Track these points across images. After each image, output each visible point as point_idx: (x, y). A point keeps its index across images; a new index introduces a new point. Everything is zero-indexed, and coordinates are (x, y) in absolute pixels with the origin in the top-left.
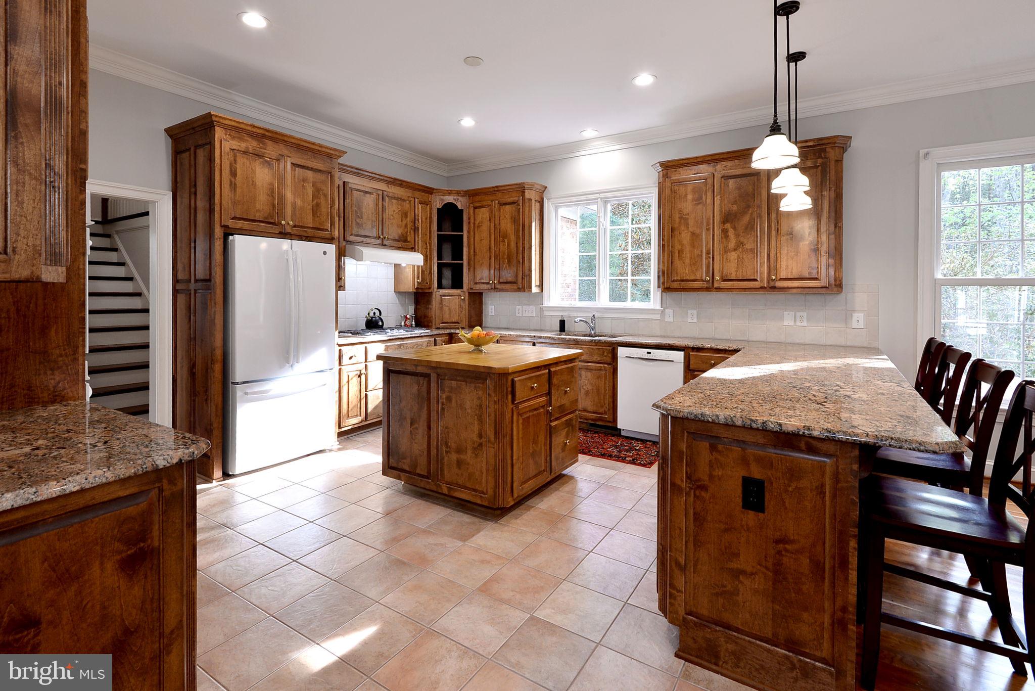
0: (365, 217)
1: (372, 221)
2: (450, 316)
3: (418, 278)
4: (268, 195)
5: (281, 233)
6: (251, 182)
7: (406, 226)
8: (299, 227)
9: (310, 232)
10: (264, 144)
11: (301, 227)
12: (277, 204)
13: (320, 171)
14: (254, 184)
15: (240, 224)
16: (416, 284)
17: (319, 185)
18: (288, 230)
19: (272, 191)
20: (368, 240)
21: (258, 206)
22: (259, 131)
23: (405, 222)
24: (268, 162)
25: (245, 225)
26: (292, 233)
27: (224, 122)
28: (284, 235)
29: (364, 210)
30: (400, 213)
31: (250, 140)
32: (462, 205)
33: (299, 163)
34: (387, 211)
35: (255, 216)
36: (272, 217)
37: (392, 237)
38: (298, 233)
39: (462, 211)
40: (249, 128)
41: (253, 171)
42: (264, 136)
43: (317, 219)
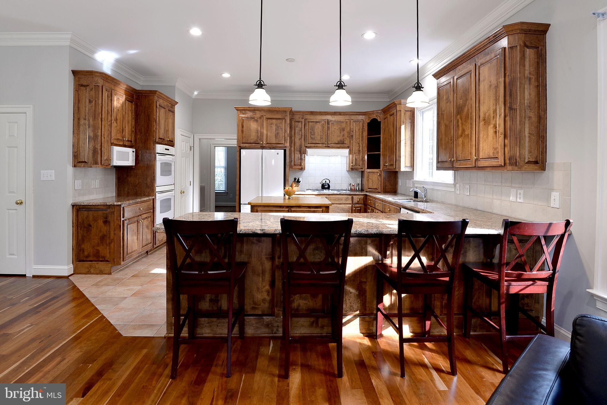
0: (316, 134)
1: (321, 135)
2: (373, 185)
3: (352, 163)
4: (256, 133)
5: (261, 147)
6: (249, 129)
7: (344, 135)
8: (269, 143)
9: (274, 145)
10: (255, 113)
11: (270, 143)
12: (260, 136)
13: (279, 119)
14: (250, 129)
15: (245, 145)
16: (351, 166)
17: (278, 125)
18: (264, 145)
19: (258, 131)
20: (318, 145)
21: (252, 138)
22: (252, 109)
23: (343, 133)
24: (256, 120)
25: (247, 145)
26: (266, 146)
27: (239, 109)
28: (263, 148)
29: (316, 131)
30: (339, 129)
31: (250, 113)
32: (380, 118)
33: (269, 117)
34: (330, 129)
35: (250, 141)
36: (257, 141)
37: (333, 143)
38: (268, 146)
39: (380, 122)
40: (248, 109)
41: (250, 125)
42: (254, 110)
43: (277, 139)
